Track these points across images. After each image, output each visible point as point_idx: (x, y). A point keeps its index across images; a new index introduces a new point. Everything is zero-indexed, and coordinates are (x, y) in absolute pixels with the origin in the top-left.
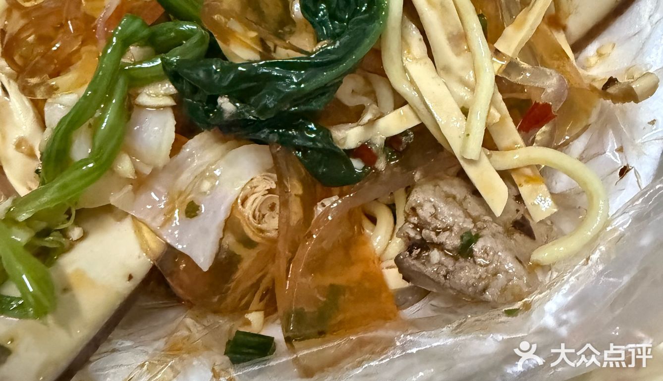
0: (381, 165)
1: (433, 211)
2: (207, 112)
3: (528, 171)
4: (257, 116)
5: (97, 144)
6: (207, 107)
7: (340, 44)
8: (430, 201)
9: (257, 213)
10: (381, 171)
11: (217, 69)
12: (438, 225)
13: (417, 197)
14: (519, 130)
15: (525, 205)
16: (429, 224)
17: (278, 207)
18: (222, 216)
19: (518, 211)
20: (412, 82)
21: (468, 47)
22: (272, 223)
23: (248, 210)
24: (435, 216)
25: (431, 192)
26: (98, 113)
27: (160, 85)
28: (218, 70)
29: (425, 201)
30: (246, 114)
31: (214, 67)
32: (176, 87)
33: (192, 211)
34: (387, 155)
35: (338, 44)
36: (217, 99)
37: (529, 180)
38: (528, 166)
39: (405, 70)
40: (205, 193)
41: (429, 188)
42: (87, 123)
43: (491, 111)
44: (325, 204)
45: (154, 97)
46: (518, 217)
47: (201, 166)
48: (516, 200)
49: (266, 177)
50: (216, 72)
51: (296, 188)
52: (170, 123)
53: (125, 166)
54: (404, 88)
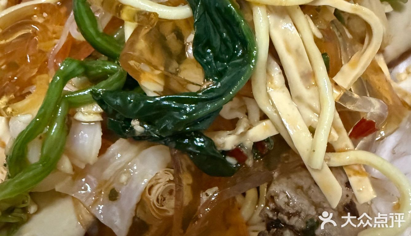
0: (250, 162)
1: (286, 200)
2: (124, 128)
3: (356, 168)
4: (159, 135)
5: (44, 152)
6: (124, 125)
7: (221, 84)
8: (285, 193)
9: (160, 198)
10: (250, 167)
11: (131, 99)
12: (290, 211)
13: (275, 188)
14: (350, 136)
15: (353, 191)
16: (283, 210)
17: (174, 193)
18: (135, 200)
19: (347, 196)
20: (273, 106)
21: (316, 82)
22: (170, 204)
23: (153, 197)
24: (288, 204)
25: (285, 184)
26: (46, 130)
27: (91, 106)
28: (132, 101)
29: (280, 191)
30: (152, 133)
31: (129, 99)
32: (102, 108)
33: (113, 196)
34: (254, 154)
35: (219, 85)
36: (131, 121)
37: (357, 173)
38: (356, 164)
39: (268, 96)
40: (123, 184)
41: (284, 180)
42: (39, 136)
43: (332, 132)
44: (209, 194)
45: (87, 115)
46: (348, 201)
47: (120, 164)
48: (346, 186)
49: (166, 172)
50: (130, 102)
51: (187, 180)
52: (98, 133)
53: (66, 165)
54: (268, 110)
